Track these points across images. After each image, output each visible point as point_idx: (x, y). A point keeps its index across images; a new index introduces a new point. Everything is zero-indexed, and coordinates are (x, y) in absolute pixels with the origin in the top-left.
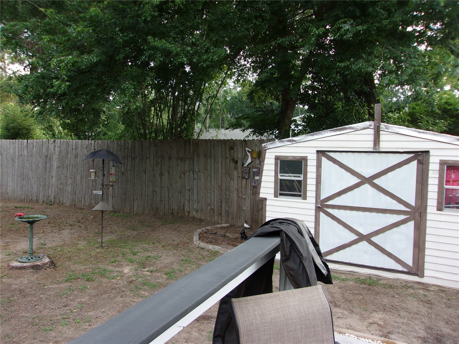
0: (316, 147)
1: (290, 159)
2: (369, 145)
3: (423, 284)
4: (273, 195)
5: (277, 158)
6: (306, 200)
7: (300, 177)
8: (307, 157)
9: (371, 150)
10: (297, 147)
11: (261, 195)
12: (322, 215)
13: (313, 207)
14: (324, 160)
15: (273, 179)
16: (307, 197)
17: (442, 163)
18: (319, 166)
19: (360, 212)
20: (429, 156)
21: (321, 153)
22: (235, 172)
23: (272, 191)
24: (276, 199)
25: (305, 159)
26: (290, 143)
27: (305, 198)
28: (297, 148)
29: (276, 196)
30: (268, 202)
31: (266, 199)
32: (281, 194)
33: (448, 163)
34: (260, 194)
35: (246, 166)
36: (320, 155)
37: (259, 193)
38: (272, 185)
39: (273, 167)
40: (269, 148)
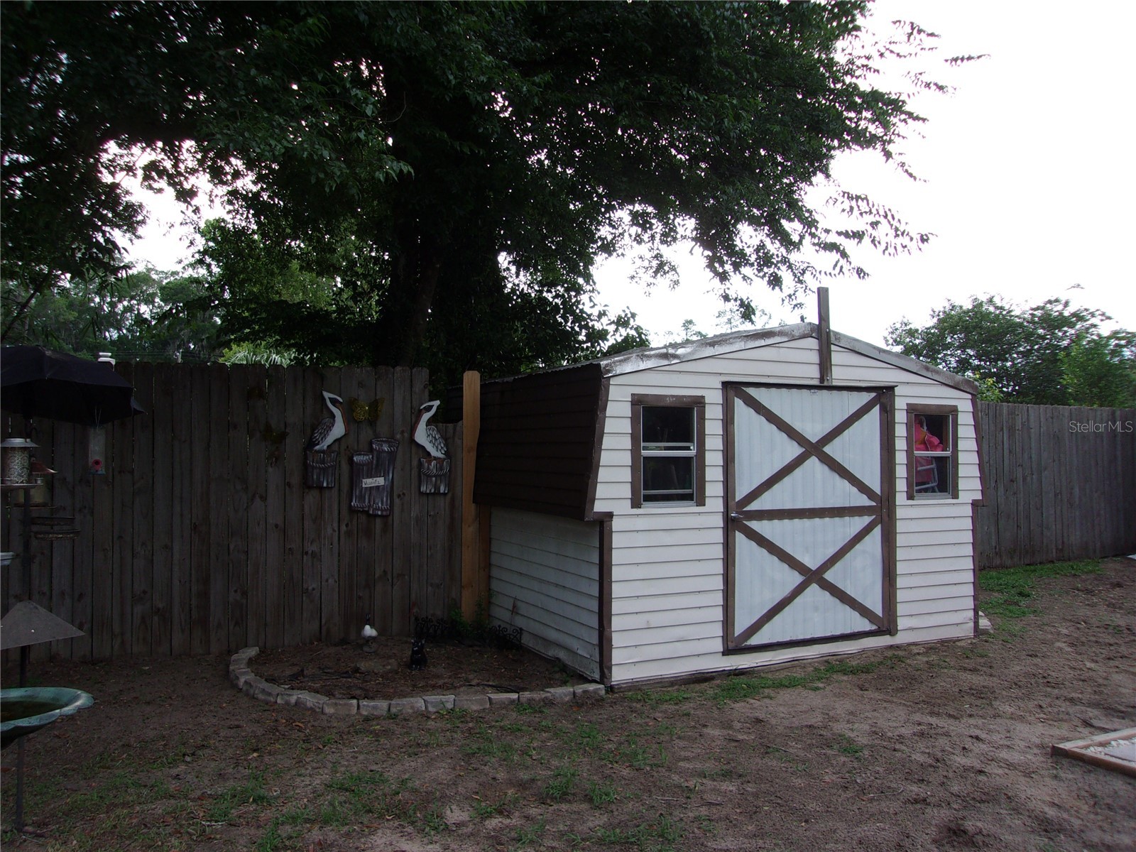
0: (721, 374)
1: (668, 402)
2: (811, 373)
3: (898, 647)
4: (629, 502)
5: (637, 401)
6: (704, 505)
7: (688, 448)
8: (703, 397)
9: (816, 382)
10: (680, 372)
11: (599, 507)
12: (740, 537)
13: (719, 521)
14: (739, 404)
15: (627, 458)
16: (707, 500)
17: (911, 409)
18: (728, 421)
19: (805, 520)
20: (894, 395)
21: (732, 389)
22: (270, 470)
23: (626, 491)
24: (636, 511)
25: (700, 402)
26: (666, 362)
27: (701, 503)
28: (680, 376)
29: (636, 504)
30: (616, 524)
31: (610, 515)
32: (648, 498)
33: (916, 410)
34: (597, 503)
35: (325, 447)
36: (731, 393)
37: (593, 500)
38: (626, 475)
39: (626, 426)
40: (618, 372)
